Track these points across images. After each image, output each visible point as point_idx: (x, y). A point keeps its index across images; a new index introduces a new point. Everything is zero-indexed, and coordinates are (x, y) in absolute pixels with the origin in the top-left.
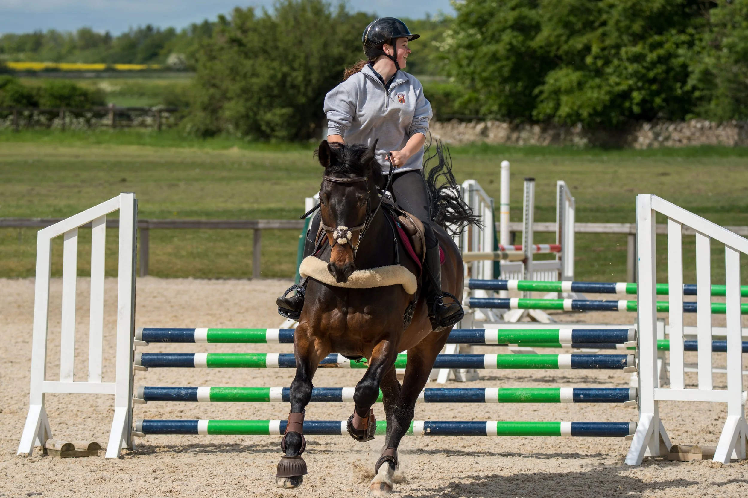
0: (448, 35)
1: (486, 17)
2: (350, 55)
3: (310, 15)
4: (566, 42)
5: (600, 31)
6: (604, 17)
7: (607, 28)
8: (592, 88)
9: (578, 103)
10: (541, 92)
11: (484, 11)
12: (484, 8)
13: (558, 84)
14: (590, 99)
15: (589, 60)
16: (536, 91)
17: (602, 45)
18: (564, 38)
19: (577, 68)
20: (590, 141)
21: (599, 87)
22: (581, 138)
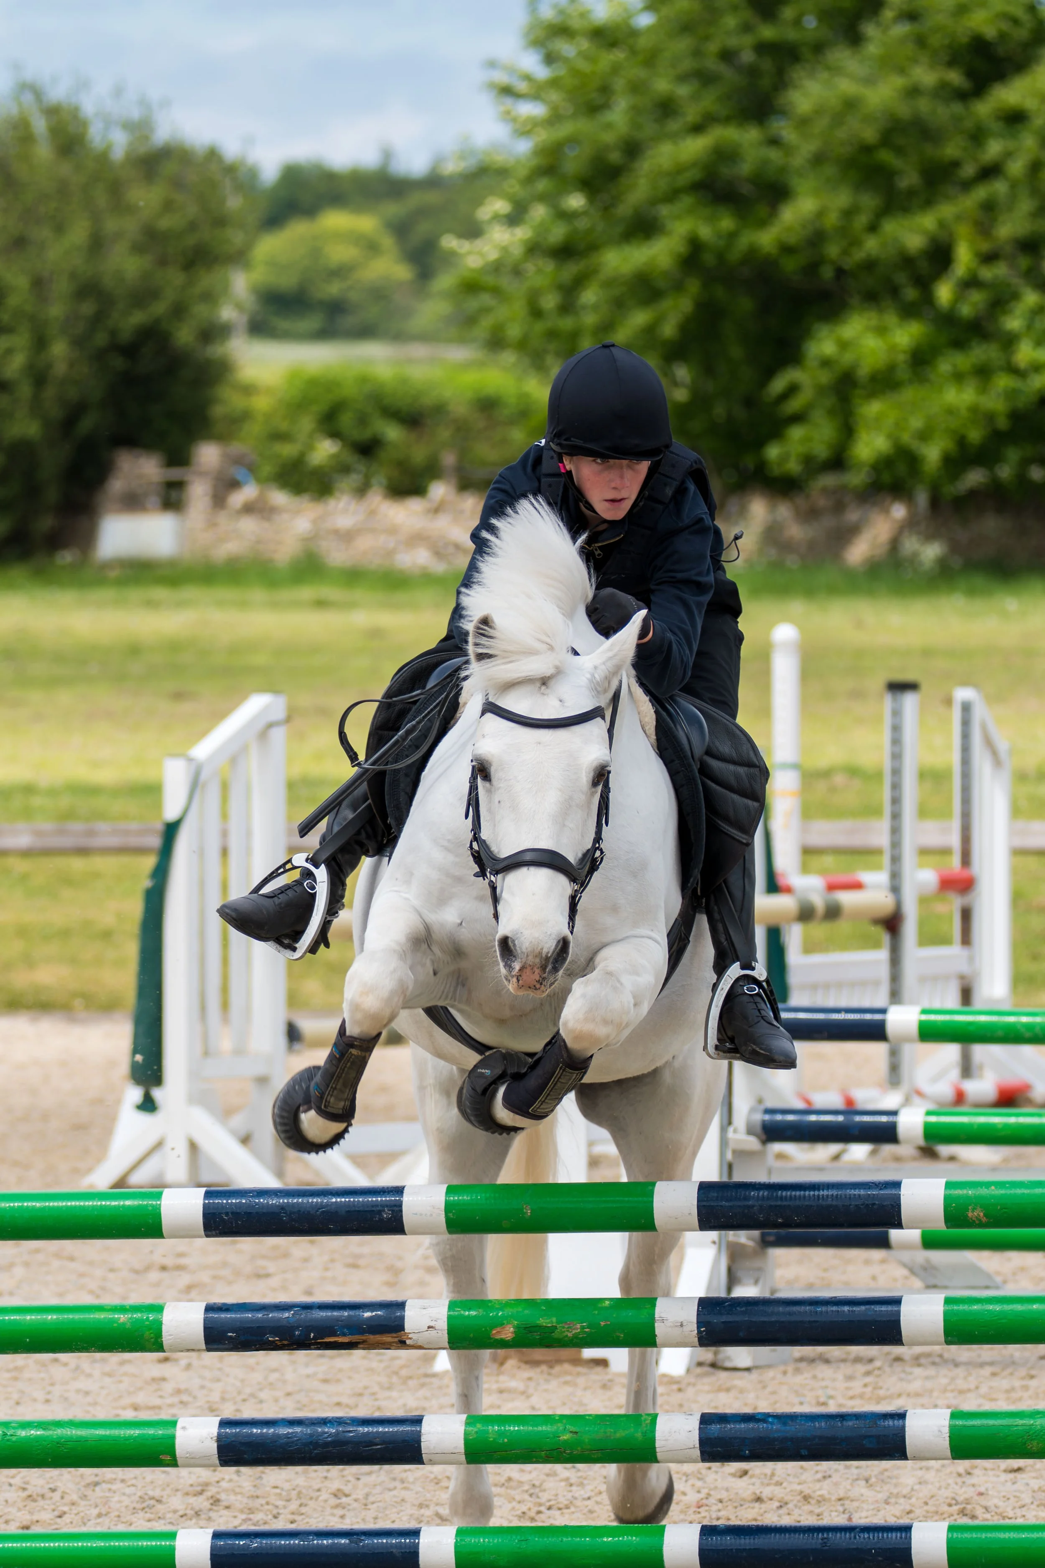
0: (496, 217)
1: (615, 157)
2: (175, 277)
3: (43, 151)
4: (873, 228)
5: (981, 193)
6: (994, 149)
7: (1000, 187)
8: (958, 377)
9: (916, 423)
10: (792, 390)
11: (609, 138)
12: (609, 126)
13: (848, 358)
14: (950, 411)
15: (944, 293)
16: (778, 385)
17: (985, 246)
18: (862, 220)
19: (908, 312)
20: (955, 548)
21: (983, 373)
22: (929, 537)
